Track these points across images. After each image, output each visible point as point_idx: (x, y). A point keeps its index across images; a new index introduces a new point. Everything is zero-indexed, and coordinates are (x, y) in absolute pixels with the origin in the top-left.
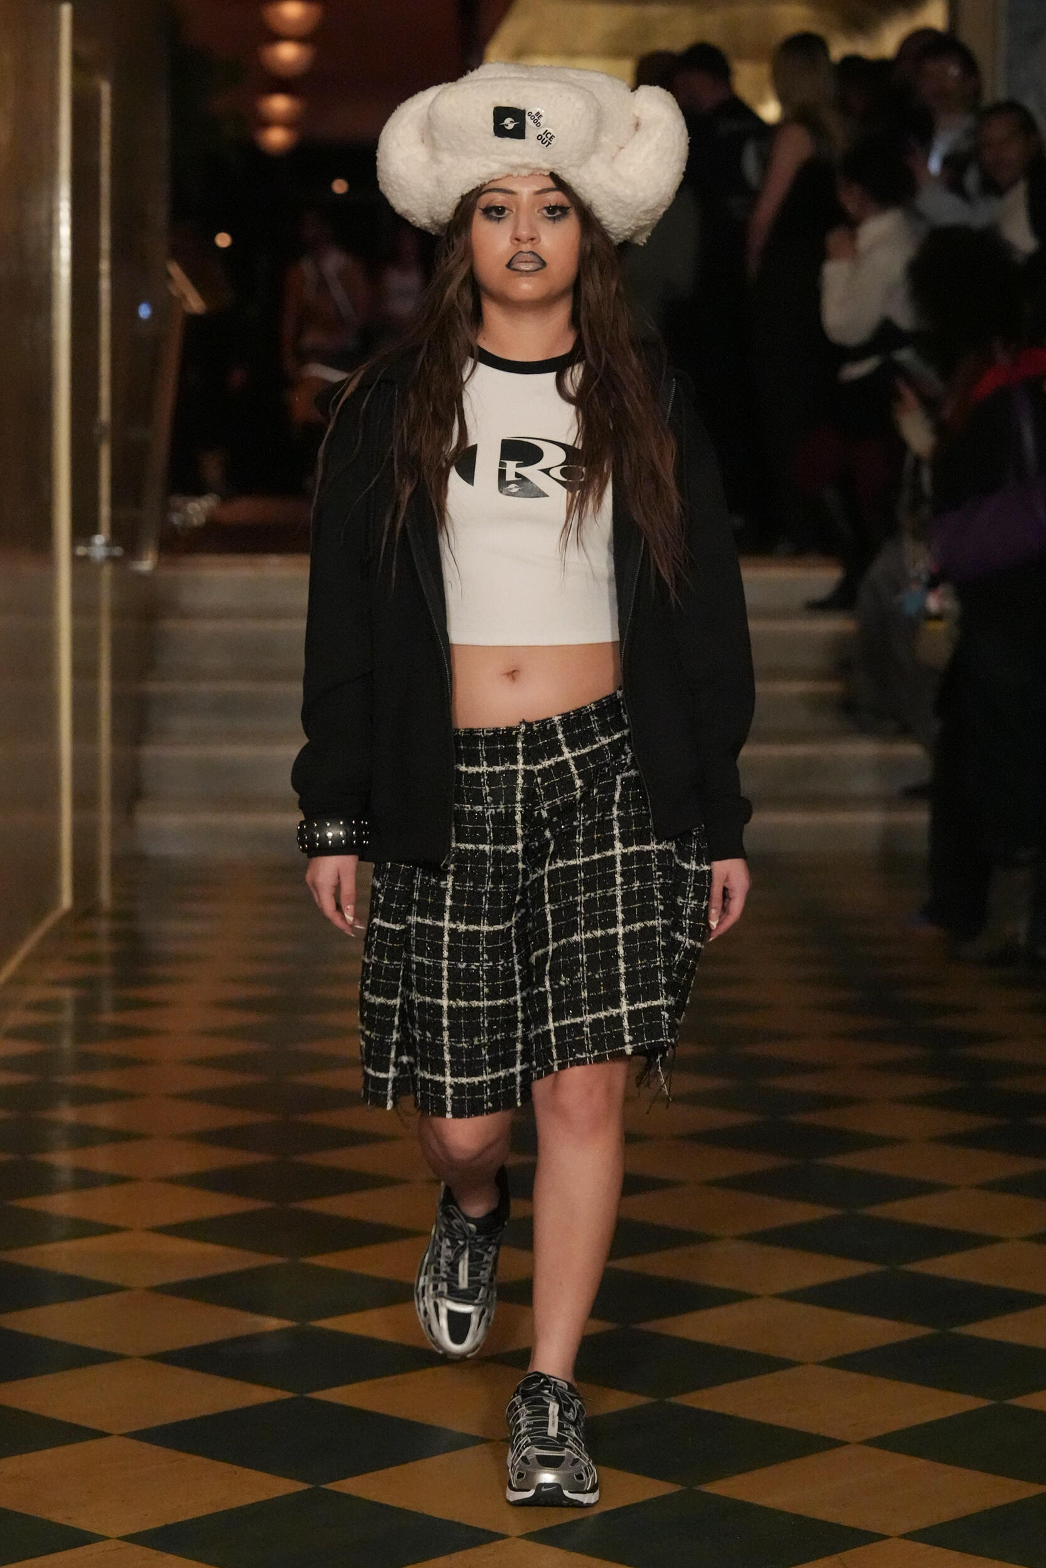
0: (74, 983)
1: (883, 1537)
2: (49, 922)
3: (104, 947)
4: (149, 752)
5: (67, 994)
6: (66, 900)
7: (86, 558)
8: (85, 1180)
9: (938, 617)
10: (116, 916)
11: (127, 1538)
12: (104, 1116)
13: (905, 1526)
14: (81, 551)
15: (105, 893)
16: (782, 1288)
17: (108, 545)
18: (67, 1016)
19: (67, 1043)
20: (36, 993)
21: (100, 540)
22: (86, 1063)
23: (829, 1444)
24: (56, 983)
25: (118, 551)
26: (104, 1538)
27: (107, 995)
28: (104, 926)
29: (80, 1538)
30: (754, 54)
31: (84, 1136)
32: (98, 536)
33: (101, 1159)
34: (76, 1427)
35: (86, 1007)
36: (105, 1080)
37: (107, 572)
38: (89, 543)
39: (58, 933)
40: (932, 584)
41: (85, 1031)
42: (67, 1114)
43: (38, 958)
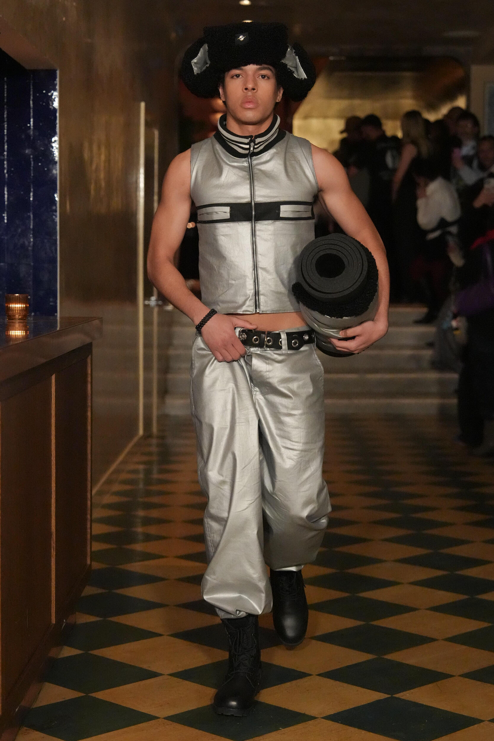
0: (145, 463)
1: (452, 676)
2: (135, 439)
3: (154, 449)
4: (170, 376)
5: (141, 467)
6: (141, 432)
7: (149, 305)
8: (148, 538)
9: (457, 329)
10: (158, 437)
11: (171, 675)
12: (155, 514)
13: (461, 672)
14: (147, 302)
15: (155, 429)
16: (412, 580)
17: (157, 300)
18: (141, 476)
19: (141, 486)
20: (131, 467)
21: (153, 298)
22: (148, 493)
23: (433, 640)
24: (138, 463)
25: (160, 303)
26: (161, 675)
27: (155, 468)
28: (154, 441)
29: (153, 675)
30: (393, 117)
31: (147, 521)
32: (153, 297)
33: (153, 530)
34: (150, 632)
35: (148, 472)
36: (155, 500)
37: (156, 310)
38: (149, 300)
39: (138, 445)
40: (455, 317)
41: (148, 481)
42: (141, 513)
43: (131, 453)
